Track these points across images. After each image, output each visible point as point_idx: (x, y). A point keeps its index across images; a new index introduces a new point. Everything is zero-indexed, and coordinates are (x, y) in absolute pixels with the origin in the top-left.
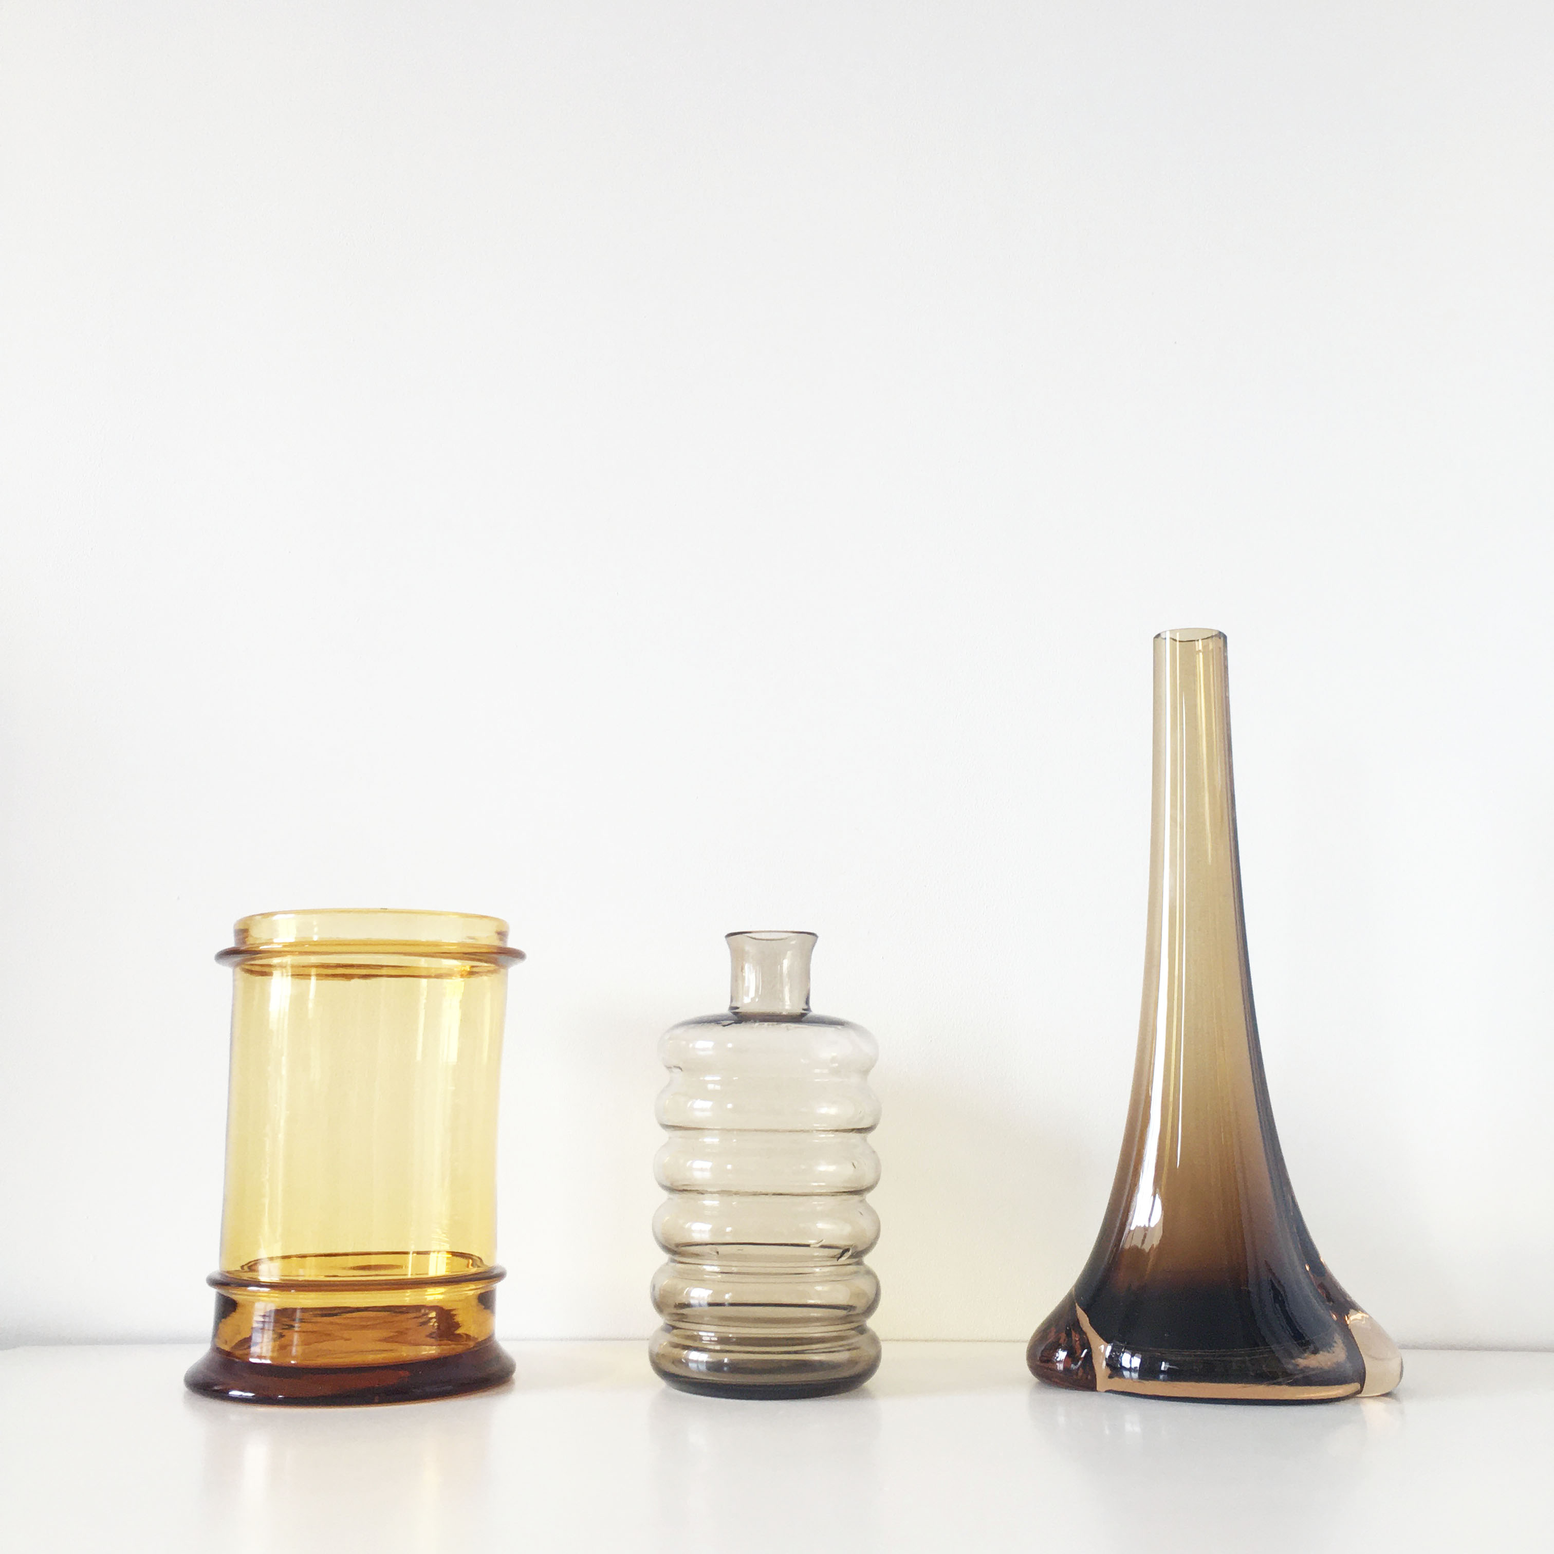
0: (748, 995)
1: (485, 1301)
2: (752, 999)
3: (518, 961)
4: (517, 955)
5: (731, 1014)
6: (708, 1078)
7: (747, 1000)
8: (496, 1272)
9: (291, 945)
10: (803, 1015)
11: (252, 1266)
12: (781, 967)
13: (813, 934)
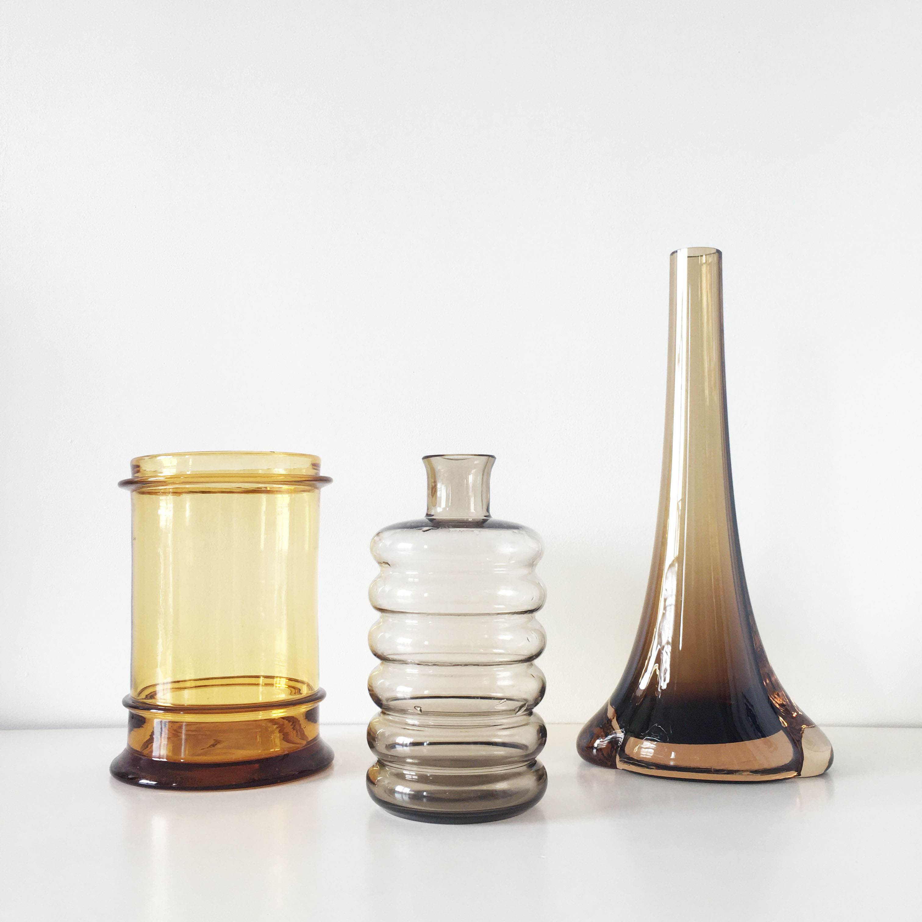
0: (440, 507)
1: (311, 716)
3: (325, 484)
4: (326, 480)
5: (427, 520)
6: (408, 573)
8: (319, 695)
9: (172, 477)
10: (484, 521)
11: (152, 696)
12: (467, 481)
13: (492, 456)
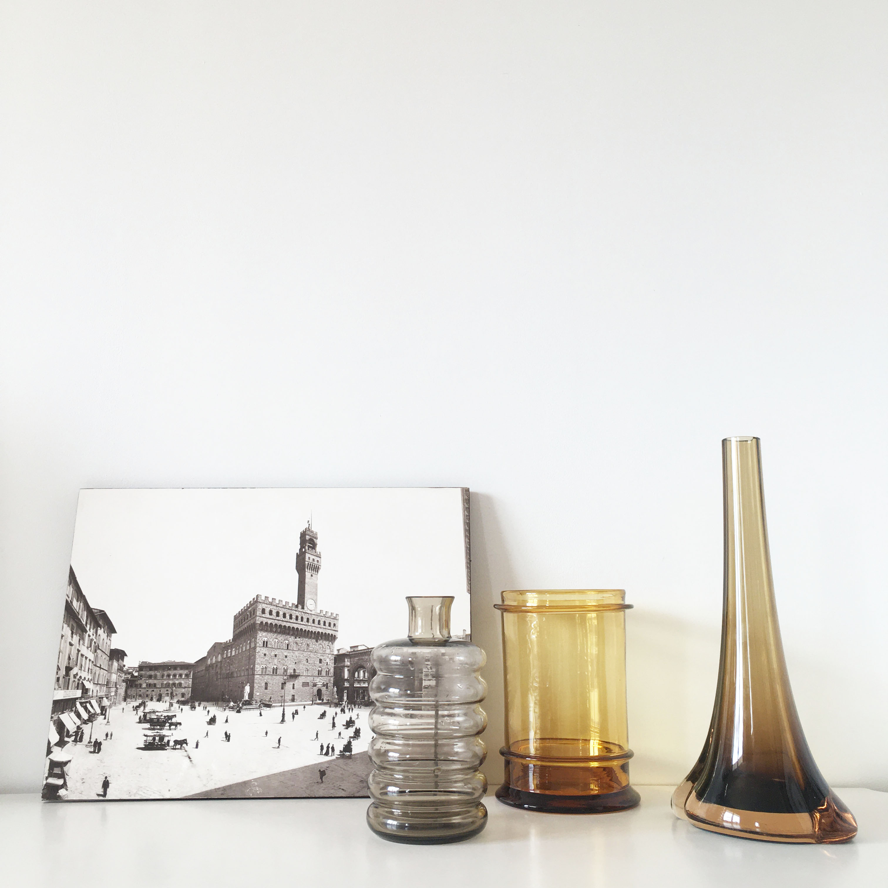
0: (417, 632)
1: (624, 768)
2: (420, 633)
7: (417, 634)
8: (629, 754)
10: (447, 641)
13: (453, 598)
